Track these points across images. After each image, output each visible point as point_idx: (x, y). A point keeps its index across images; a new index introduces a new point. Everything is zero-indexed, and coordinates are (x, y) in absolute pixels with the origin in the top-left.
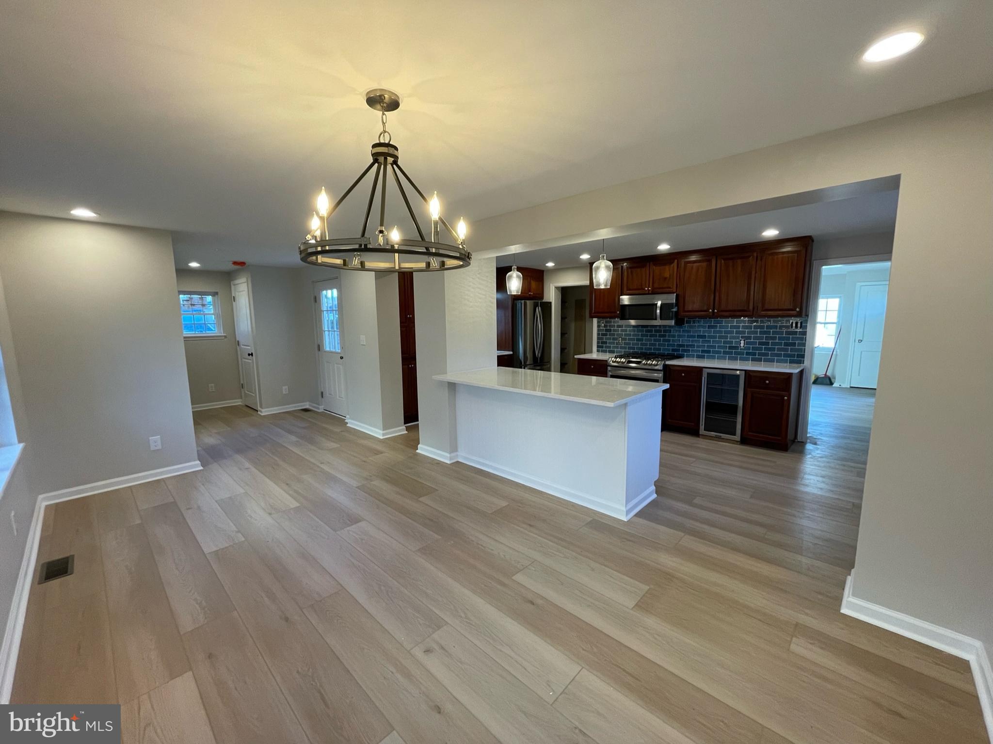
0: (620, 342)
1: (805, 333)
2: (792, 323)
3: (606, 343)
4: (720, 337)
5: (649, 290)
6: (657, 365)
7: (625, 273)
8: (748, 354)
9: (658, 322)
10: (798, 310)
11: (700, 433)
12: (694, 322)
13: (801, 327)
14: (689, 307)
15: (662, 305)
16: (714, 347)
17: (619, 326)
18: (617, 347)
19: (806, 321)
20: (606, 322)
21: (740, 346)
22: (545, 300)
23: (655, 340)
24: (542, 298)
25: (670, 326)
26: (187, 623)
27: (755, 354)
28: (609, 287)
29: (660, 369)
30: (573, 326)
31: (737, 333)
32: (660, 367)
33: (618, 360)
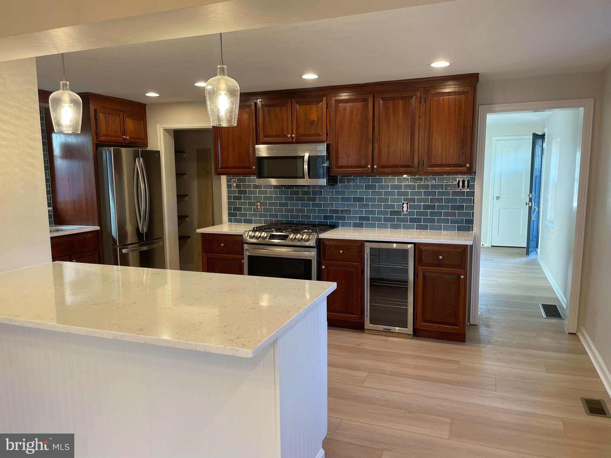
0: (259, 207)
1: (472, 194)
2: (459, 181)
3: (239, 209)
4: (380, 200)
5: (292, 138)
6: (308, 240)
7: (260, 114)
8: (412, 220)
9: (305, 181)
10: (468, 165)
11: (365, 328)
12: (349, 181)
13: (468, 187)
14: (343, 161)
15: (309, 157)
16: (373, 212)
17: (256, 187)
18: (255, 215)
19: (474, 179)
20: (239, 181)
21: (403, 211)
22: (151, 147)
23: (302, 205)
24: (146, 145)
25: (321, 187)
27: (419, 220)
28: (236, 125)
29: (312, 245)
30: (194, 186)
31: (399, 194)
32: (312, 243)
33: (257, 234)
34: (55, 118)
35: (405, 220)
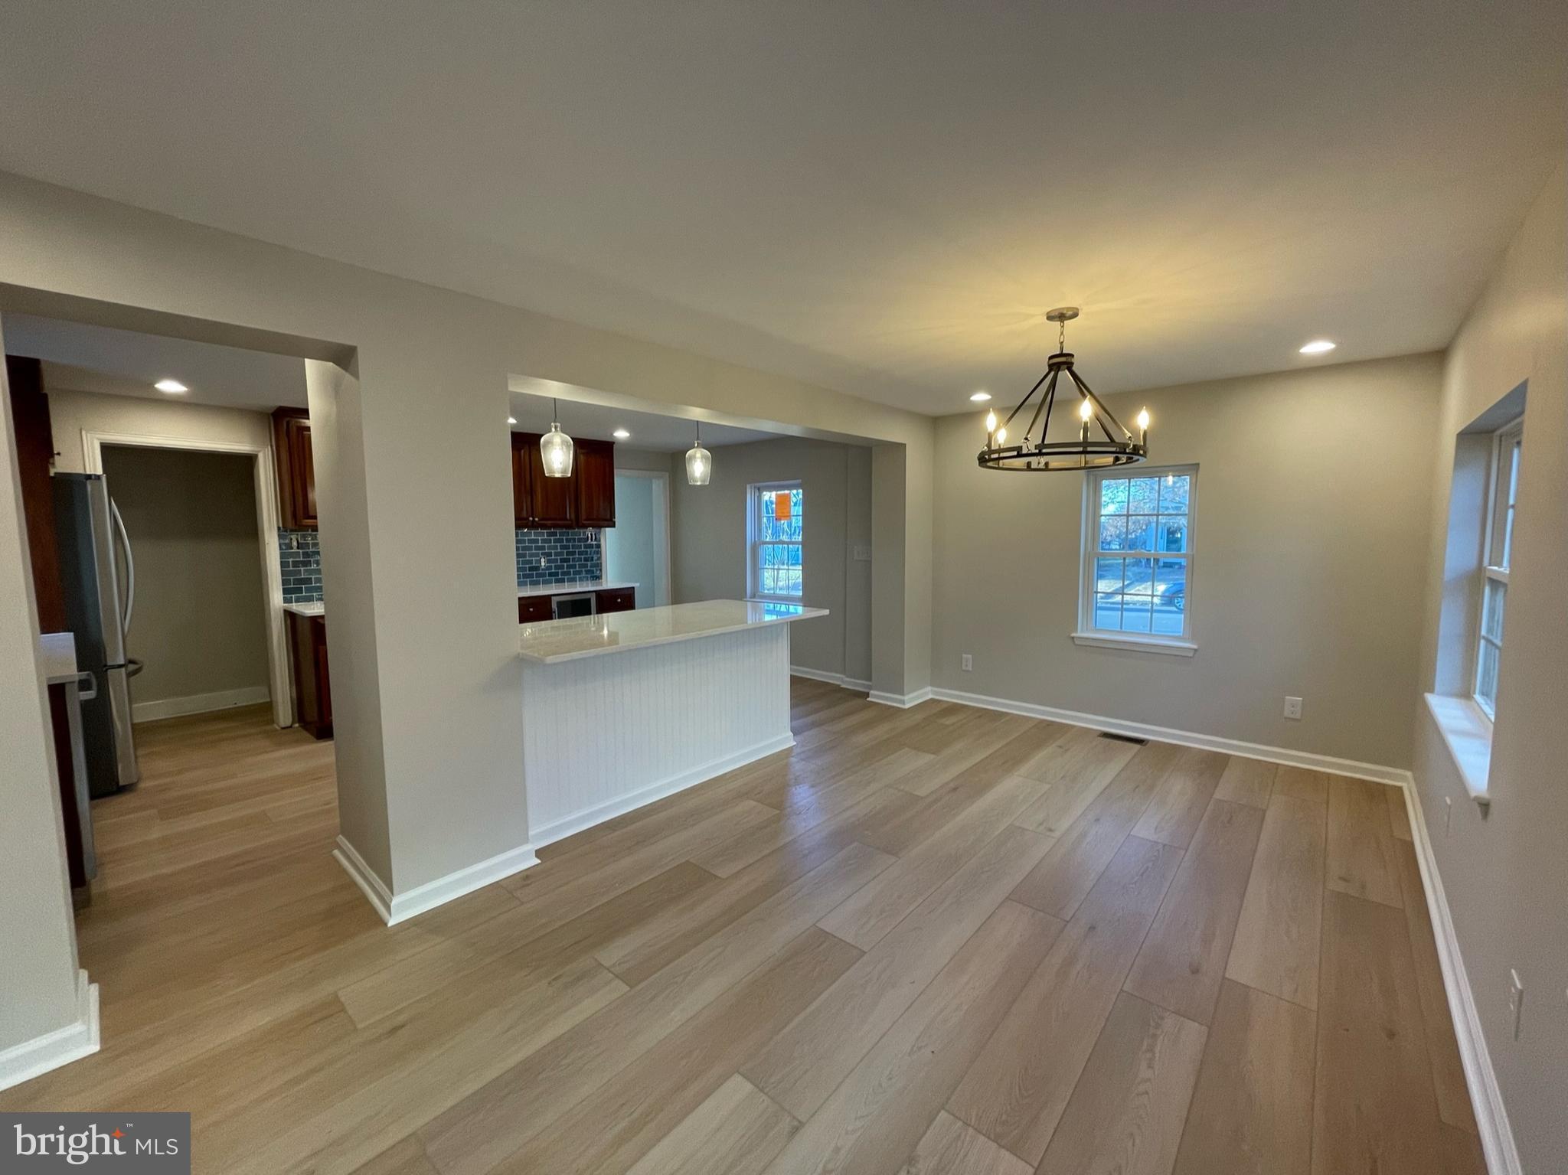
1: (599, 546)
2: (587, 534)
8: (550, 575)
26: (1193, 1034)
27: (557, 574)
31: (537, 548)
34: (546, 464)
35: (544, 575)
